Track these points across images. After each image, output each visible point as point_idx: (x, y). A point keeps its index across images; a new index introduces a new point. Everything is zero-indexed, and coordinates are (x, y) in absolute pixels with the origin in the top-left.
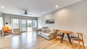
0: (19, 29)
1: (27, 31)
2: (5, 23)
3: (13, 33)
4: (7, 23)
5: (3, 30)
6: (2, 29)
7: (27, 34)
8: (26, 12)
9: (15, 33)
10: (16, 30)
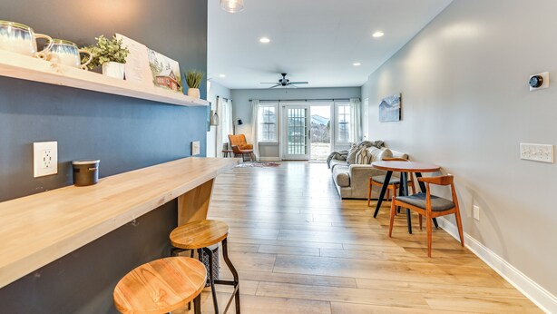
0: (277, 145)
1: (306, 157)
2: (237, 123)
3: (258, 157)
4: (240, 122)
5: (231, 144)
6: (228, 141)
7: (307, 170)
8: (284, 75)
9: (263, 158)
10: (267, 148)
